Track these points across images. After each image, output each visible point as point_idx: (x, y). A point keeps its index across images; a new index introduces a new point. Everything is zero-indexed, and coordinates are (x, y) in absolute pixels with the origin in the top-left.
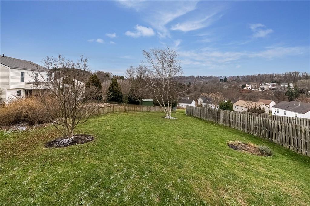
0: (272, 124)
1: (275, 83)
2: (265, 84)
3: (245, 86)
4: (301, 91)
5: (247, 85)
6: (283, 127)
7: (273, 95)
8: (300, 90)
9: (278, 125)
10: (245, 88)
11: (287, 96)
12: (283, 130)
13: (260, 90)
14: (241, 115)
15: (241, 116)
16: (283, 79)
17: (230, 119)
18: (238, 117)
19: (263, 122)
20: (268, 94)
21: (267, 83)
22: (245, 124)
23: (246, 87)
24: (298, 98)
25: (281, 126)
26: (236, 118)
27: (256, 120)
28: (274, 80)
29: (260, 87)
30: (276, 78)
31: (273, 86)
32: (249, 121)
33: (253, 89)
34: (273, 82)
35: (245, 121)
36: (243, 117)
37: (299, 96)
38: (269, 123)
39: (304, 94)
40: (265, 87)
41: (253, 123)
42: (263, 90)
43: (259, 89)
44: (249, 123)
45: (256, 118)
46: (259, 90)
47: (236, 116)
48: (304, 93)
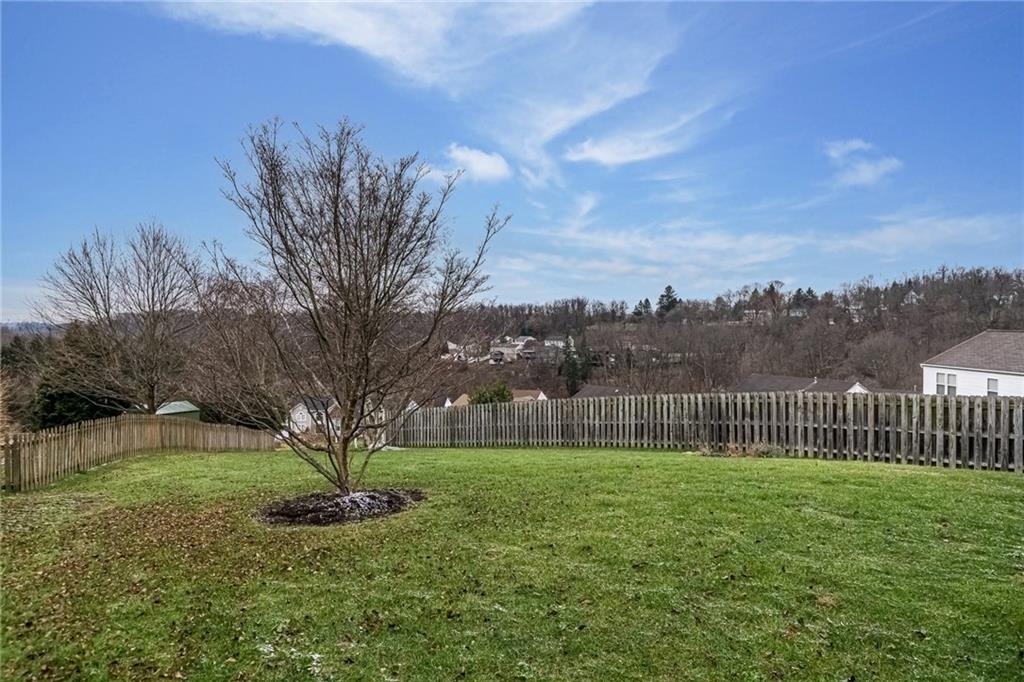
0: (727, 404)
1: (530, 335)
2: (504, 341)
3: (446, 350)
4: (594, 358)
5: (452, 346)
6: (757, 406)
7: (528, 375)
8: (593, 354)
9: (743, 404)
10: (446, 357)
11: (564, 376)
12: (756, 413)
13: (492, 362)
14: (630, 400)
15: (633, 404)
16: (550, 321)
17: (591, 422)
18: (621, 407)
19: (704, 404)
20: (513, 372)
21: (508, 338)
22: (646, 425)
23: (448, 353)
24: (588, 380)
25: (752, 404)
26: (615, 411)
27: (682, 404)
28: (527, 327)
29: (492, 350)
30: (532, 320)
31: (528, 345)
32: (658, 411)
33: (471, 360)
34: (524, 334)
35: (645, 414)
36: (639, 405)
37: (591, 374)
38: (719, 404)
39: (601, 368)
40: (505, 350)
41: (671, 416)
42: (501, 360)
43: (489, 356)
44: (659, 416)
45: (682, 398)
46: (488, 360)
47: (615, 407)
48: (602, 365)
